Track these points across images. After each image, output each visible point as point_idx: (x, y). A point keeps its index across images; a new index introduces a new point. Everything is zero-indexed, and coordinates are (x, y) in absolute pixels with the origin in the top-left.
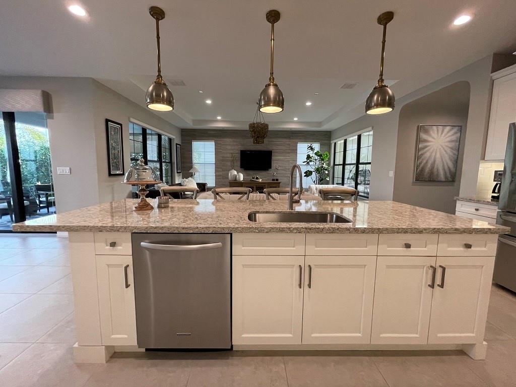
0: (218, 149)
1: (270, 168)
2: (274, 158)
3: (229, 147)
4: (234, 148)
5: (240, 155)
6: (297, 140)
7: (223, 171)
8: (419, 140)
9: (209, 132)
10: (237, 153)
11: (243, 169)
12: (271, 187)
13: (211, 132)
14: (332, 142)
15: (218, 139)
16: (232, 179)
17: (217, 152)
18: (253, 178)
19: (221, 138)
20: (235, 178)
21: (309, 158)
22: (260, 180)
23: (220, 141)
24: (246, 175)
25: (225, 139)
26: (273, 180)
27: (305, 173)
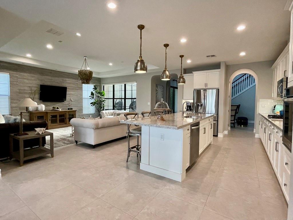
1: (66, 100)
2: (68, 92)
3: (26, 81)
4: (32, 82)
5: (39, 89)
8: (156, 90)
9: (2, 64)
12: (69, 114)
13: (5, 64)
14: (102, 85)
15: (14, 72)
16: (34, 110)
17: (12, 84)
18: (54, 108)
19: (17, 72)
20: (36, 109)
21: (92, 94)
22: (60, 110)
23: (16, 74)
24: (46, 106)
25: (21, 73)
26: (69, 109)
27: (91, 104)
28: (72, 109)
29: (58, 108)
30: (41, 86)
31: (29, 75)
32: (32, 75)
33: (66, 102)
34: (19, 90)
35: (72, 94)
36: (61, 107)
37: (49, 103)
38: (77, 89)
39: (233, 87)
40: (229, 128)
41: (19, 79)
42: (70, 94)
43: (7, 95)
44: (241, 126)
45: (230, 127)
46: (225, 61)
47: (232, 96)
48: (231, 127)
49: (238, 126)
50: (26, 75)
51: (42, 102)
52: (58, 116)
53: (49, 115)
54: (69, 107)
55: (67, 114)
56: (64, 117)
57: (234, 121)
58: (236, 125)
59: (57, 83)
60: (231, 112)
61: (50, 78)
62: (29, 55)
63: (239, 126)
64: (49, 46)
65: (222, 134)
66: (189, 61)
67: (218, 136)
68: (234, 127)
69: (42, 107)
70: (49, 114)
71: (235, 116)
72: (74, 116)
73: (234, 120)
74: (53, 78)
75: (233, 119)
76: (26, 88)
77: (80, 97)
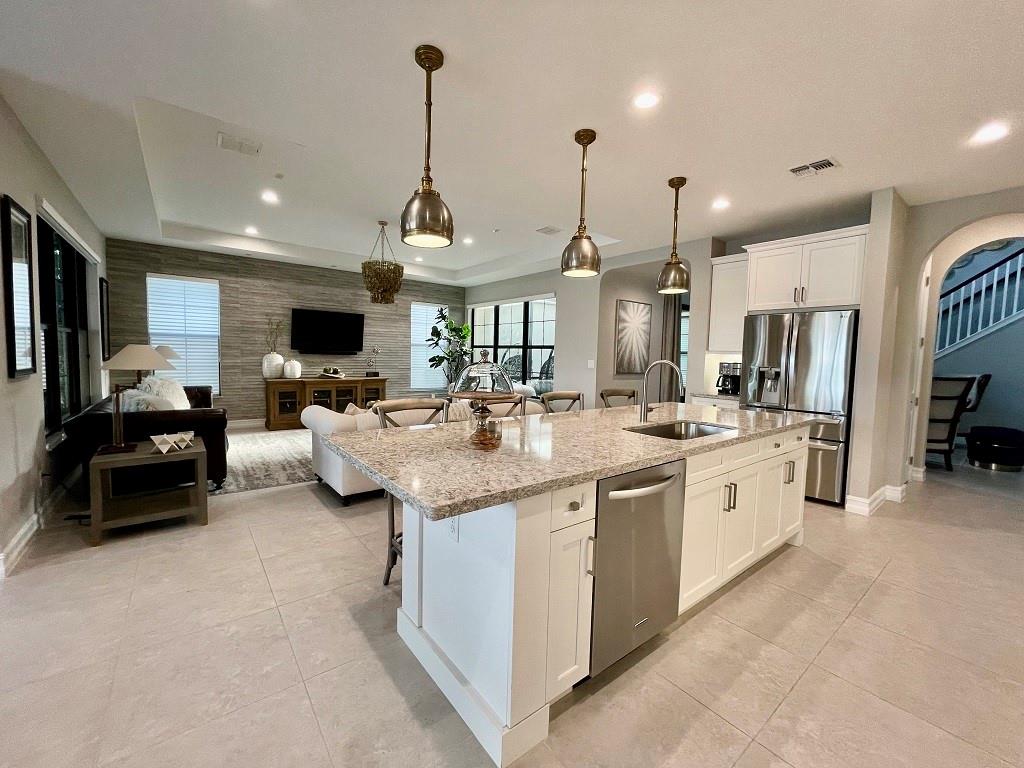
0: (227, 302)
1: (361, 350)
2: (368, 329)
3: (258, 300)
4: (274, 303)
5: (290, 319)
6: (410, 298)
7: (243, 354)
8: (618, 320)
9: (201, 258)
10: (284, 315)
11: (296, 352)
12: (367, 389)
13: (208, 259)
14: (468, 307)
15: (229, 278)
16: (274, 375)
17: (226, 309)
18: (325, 371)
19: (237, 277)
20: (280, 372)
21: (436, 332)
22: (342, 376)
23: (235, 282)
24: (305, 364)
25: (248, 280)
26: (368, 375)
27: (430, 361)
28: (377, 374)
29: (336, 372)
30: (294, 310)
31: (266, 283)
32: (274, 283)
33: (361, 357)
34: (242, 322)
35: (380, 335)
36: (345, 369)
37: (316, 358)
38: (395, 321)
39: (946, 312)
40: (919, 473)
41: (240, 296)
42: (370, 334)
43: (214, 337)
44: (986, 465)
45: (922, 469)
46: (894, 188)
47: (942, 346)
48: (931, 466)
49: (973, 464)
50: (259, 284)
51: (298, 354)
52: (334, 394)
53: (308, 390)
54: (368, 370)
55: (359, 386)
56: (351, 395)
57: (950, 446)
58: (960, 461)
59: (339, 302)
60: (931, 404)
61: (320, 289)
62: (251, 231)
63: (977, 464)
64: (270, 197)
65: (868, 501)
66: (721, 204)
67: (847, 506)
68: (949, 467)
69: (292, 367)
70: (308, 386)
71: (953, 423)
72: (381, 393)
73: (949, 440)
74: (328, 290)
75: (944, 436)
76: (257, 318)
77: (402, 341)
